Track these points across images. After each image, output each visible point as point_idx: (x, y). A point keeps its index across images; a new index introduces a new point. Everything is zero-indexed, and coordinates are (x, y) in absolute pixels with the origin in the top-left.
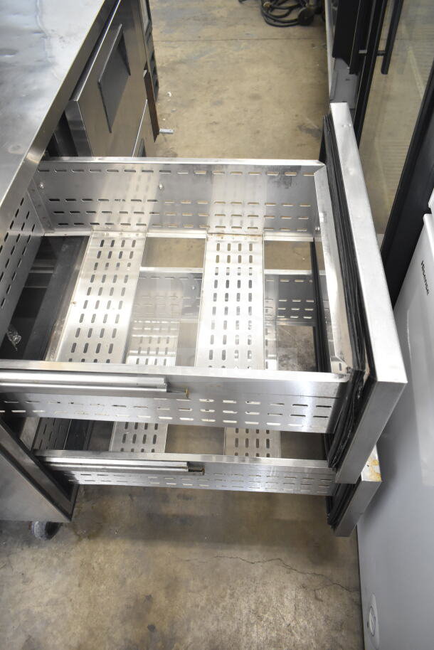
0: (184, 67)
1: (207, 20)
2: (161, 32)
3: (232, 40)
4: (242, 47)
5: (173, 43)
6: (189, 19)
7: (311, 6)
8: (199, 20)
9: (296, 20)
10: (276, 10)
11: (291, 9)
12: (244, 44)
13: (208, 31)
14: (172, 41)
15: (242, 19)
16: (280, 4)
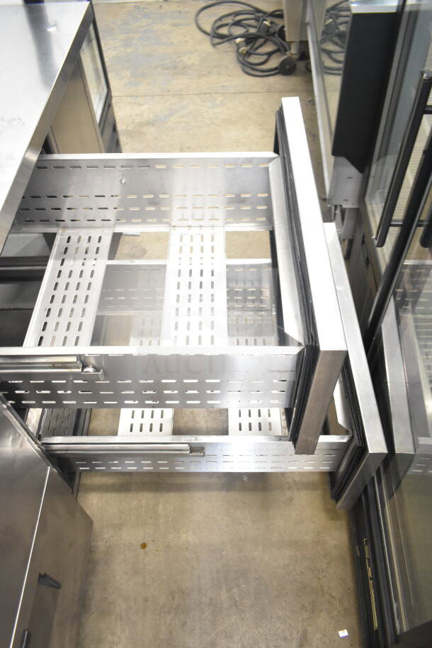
0: (152, 130)
1: (178, 69)
2: (125, 85)
3: (205, 94)
4: (218, 103)
5: (139, 99)
6: (156, 67)
7: (292, 54)
8: (167, 69)
9: (276, 68)
10: (252, 55)
11: (270, 54)
12: (220, 98)
13: (179, 83)
14: (138, 96)
15: (215, 66)
16: (257, 48)
